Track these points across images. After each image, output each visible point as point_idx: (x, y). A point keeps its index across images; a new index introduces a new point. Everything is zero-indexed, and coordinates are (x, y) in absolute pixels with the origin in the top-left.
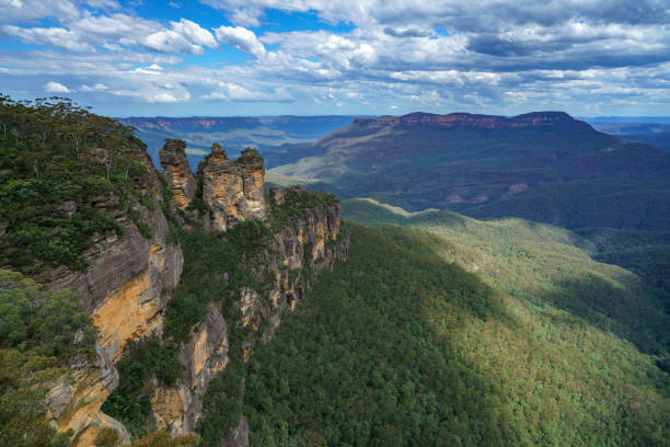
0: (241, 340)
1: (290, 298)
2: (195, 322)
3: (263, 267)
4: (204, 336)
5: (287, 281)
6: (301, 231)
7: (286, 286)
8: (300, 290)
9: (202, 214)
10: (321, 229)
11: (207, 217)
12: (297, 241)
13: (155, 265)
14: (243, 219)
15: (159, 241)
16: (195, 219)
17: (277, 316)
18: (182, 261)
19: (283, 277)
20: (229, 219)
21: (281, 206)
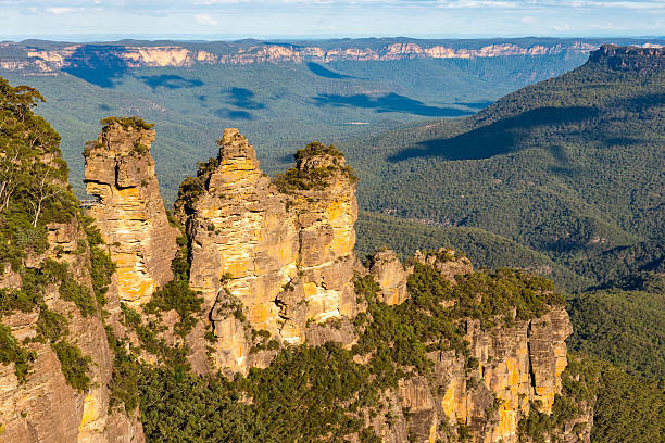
6: (453, 384)
16: (168, 337)
21: (398, 309)
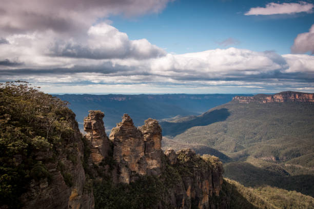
6: (190, 187)
9: (111, 169)
10: (206, 186)
12: (186, 195)
14: (143, 174)
15: (78, 189)
16: (106, 172)
18: (94, 206)
20: (132, 174)
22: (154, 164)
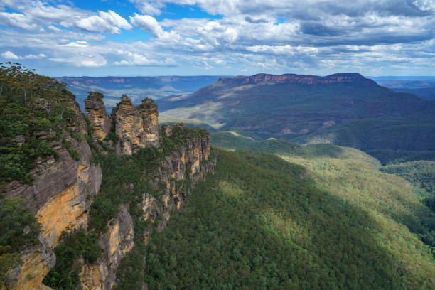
0: (143, 230)
1: (176, 200)
2: (110, 218)
3: (157, 179)
4: (117, 227)
5: (174, 188)
6: (184, 154)
7: (173, 192)
8: (183, 194)
9: (115, 143)
10: (197, 153)
11: (118, 145)
12: (181, 161)
13: (82, 179)
14: (143, 146)
15: (85, 162)
16: (110, 147)
17: (167, 213)
18: (101, 176)
19: (171, 186)
21: (170, 137)
22: (152, 138)
